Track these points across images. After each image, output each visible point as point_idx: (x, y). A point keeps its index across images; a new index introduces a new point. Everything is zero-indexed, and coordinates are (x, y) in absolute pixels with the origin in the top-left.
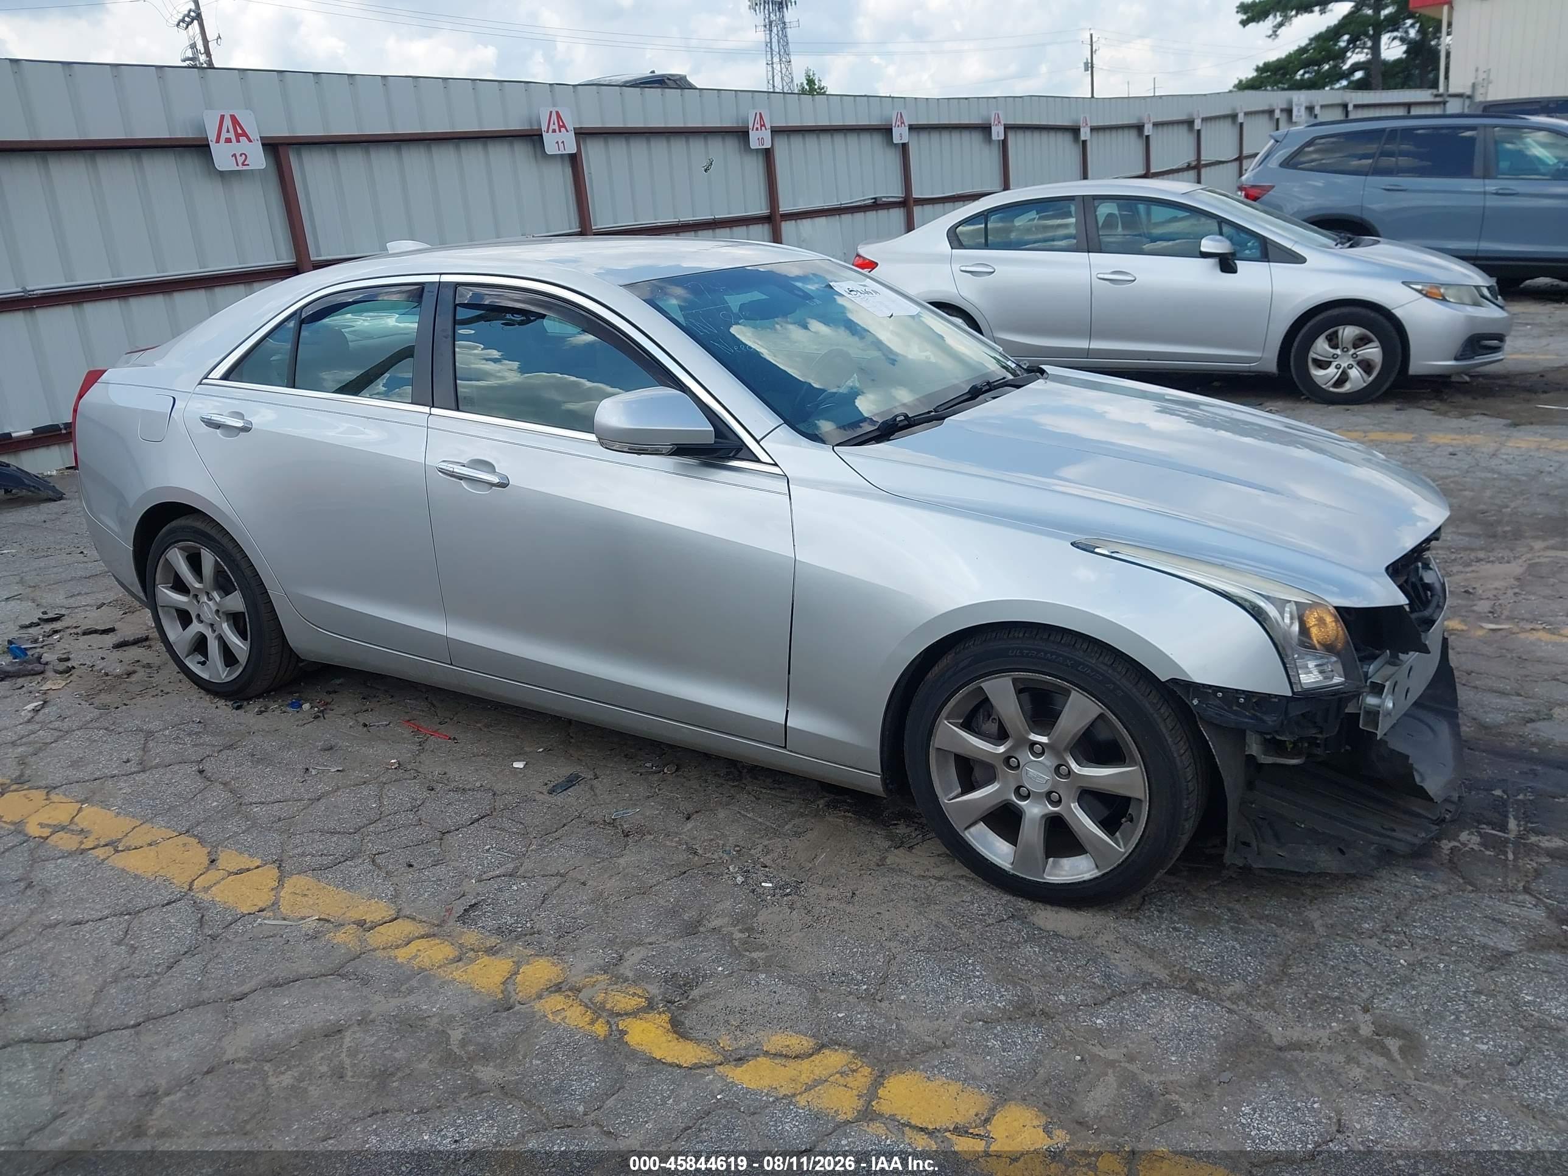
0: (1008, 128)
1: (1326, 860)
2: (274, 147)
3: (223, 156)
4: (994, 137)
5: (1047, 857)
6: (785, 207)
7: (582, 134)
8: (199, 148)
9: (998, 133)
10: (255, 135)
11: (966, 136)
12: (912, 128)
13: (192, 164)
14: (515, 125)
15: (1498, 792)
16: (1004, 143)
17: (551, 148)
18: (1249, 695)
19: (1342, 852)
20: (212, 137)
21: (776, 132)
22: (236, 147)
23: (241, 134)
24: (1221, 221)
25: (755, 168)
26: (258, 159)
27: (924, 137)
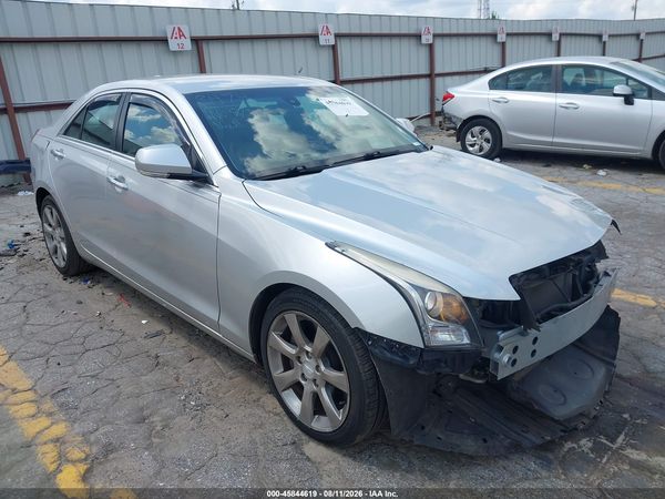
0: (561, 35)
1: (470, 445)
2: (196, 41)
3: (173, 45)
4: (554, 39)
5: (315, 414)
6: (438, 70)
7: (338, 36)
8: (164, 41)
9: (555, 37)
10: (187, 35)
11: (538, 39)
12: (508, 35)
13: (161, 47)
14: (307, 32)
15: (626, 416)
16: (559, 42)
17: (322, 42)
18: (400, 344)
19: (485, 441)
20: (169, 36)
21: (435, 36)
22: (179, 41)
23: (182, 35)
24: (628, 78)
25: (424, 53)
26: (188, 45)
27: (515, 39)
